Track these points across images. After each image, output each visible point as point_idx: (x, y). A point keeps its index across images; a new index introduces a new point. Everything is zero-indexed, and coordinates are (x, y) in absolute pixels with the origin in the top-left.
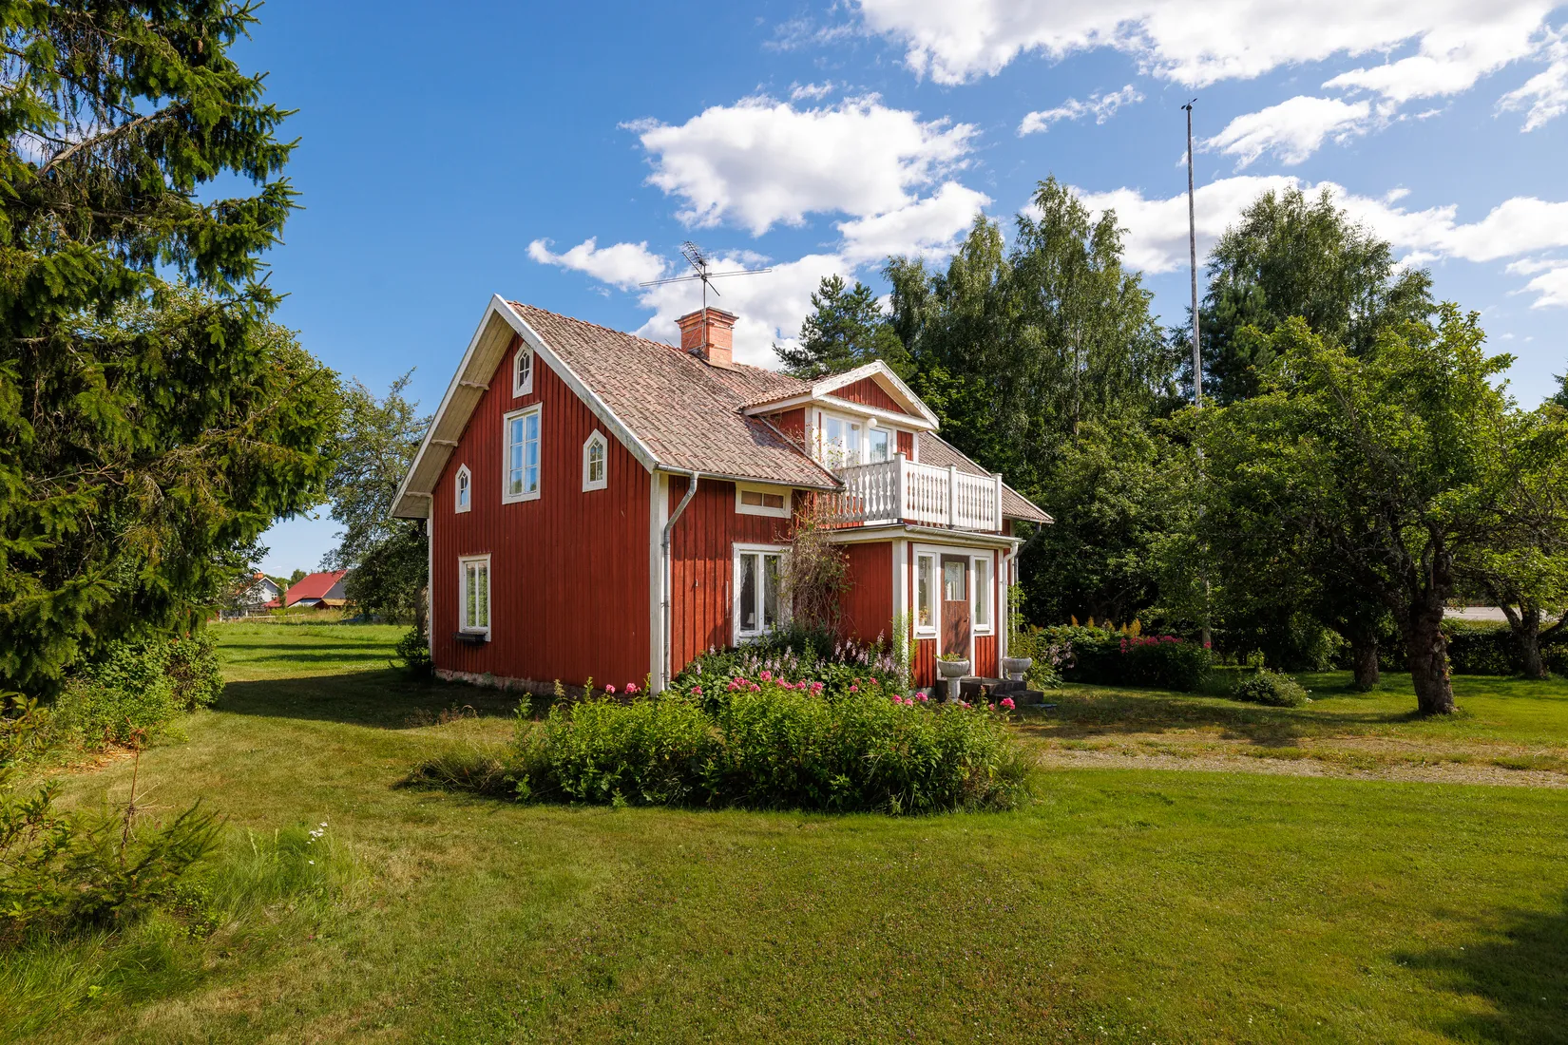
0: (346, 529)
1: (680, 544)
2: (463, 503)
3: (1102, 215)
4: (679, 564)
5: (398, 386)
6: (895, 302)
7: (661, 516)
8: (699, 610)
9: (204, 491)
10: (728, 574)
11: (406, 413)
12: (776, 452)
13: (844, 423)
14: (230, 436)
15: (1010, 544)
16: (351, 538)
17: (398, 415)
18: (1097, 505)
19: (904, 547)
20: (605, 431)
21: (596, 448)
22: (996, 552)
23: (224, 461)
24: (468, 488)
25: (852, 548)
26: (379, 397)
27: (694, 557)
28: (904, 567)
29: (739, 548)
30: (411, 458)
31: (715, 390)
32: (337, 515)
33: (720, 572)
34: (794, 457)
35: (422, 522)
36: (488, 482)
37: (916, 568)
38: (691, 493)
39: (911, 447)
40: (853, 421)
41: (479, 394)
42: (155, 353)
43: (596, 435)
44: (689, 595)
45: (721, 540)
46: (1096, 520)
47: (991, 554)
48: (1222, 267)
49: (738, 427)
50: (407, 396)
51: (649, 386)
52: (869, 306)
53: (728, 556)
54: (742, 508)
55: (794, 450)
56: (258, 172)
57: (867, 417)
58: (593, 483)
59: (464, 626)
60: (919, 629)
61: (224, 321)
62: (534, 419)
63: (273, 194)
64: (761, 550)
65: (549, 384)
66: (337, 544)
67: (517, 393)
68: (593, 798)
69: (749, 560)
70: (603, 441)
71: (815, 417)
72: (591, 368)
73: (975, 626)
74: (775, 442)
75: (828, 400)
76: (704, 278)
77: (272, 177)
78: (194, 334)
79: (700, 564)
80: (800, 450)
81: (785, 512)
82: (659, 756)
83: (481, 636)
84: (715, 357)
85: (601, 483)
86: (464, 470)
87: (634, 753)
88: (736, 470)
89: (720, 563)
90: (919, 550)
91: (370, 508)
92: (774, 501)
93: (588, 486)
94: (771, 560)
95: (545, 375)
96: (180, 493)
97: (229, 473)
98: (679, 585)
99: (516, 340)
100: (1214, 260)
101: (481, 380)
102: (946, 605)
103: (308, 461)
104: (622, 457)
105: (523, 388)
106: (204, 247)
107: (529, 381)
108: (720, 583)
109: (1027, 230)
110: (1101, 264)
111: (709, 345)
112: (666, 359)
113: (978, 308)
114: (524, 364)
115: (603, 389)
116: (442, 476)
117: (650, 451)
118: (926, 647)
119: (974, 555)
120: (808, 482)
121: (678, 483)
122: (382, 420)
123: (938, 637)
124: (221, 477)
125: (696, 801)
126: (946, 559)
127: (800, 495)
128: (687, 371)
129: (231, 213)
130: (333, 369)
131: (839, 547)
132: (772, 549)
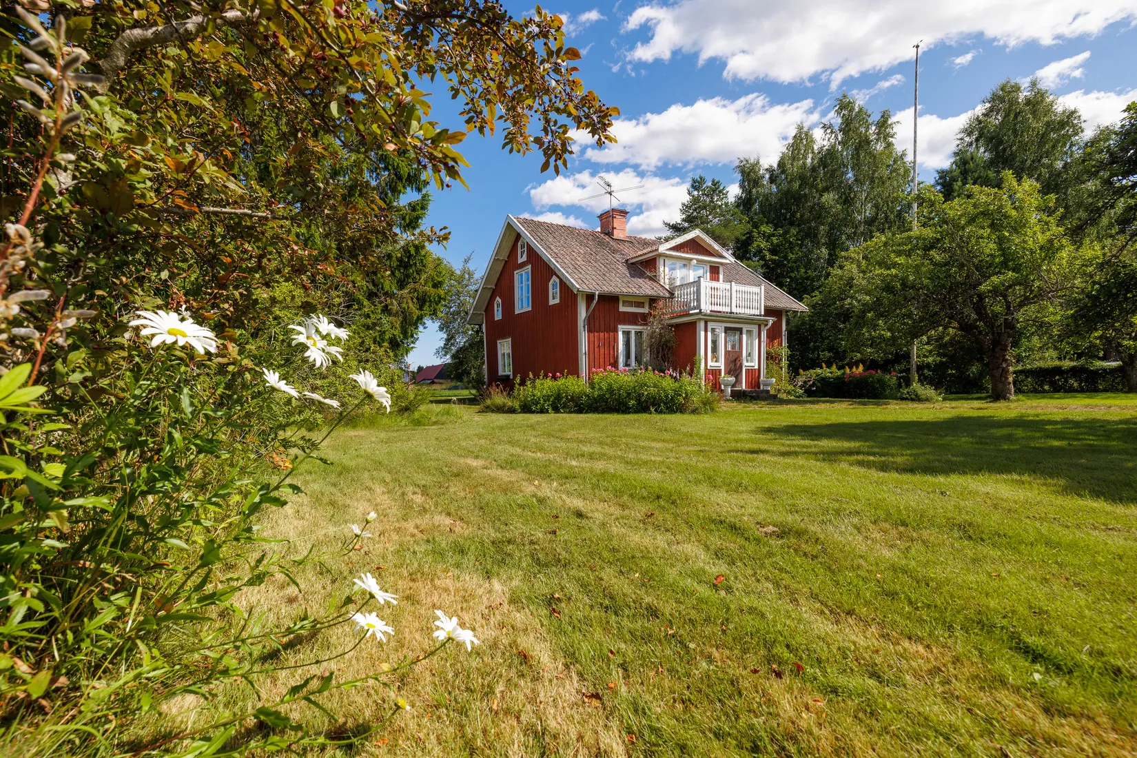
0: (445, 336)
1: (592, 327)
2: (498, 316)
3: (880, 115)
4: (592, 335)
5: (466, 261)
6: (742, 186)
7: (582, 313)
8: (602, 356)
9: (411, 305)
10: (616, 340)
11: (471, 275)
12: (641, 280)
13: (679, 264)
14: (417, 286)
15: (767, 321)
16: (448, 340)
17: (467, 276)
18: (849, 300)
19: (702, 324)
20: (558, 277)
21: (554, 286)
22: (760, 326)
23: (416, 294)
24: (500, 309)
25: (677, 326)
26: (457, 268)
27: (599, 332)
28: (703, 333)
29: (621, 328)
30: (474, 298)
31: (614, 251)
32: (441, 329)
33: (612, 338)
34: (649, 283)
35: (480, 326)
36: (509, 305)
37: (709, 334)
38: (595, 302)
39: (718, 273)
40: (684, 262)
41: (503, 263)
42: (394, 259)
43: (554, 278)
44: (596, 349)
45: (612, 325)
46: (848, 309)
47: (757, 327)
48: (967, 139)
49: (623, 270)
50: (471, 266)
51: (580, 253)
52: (720, 192)
53: (616, 331)
54: (622, 309)
55: (651, 279)
56: (419, 190)
57: (691, 259)
58: (554, 300)
59: (501, 373)
60: (711, 364)
61: (414, 245)
62: (527, 273)
63: (424, 196)
64: (633, 329)
65: (534, 256)
66: (442, 344)
67: (520, 261)
68: (542, 411)
69: (627, 334)
70: (558, 281)
71: (662, 262)
72: (552, 247)
73: (745, 363)
74: (642, 275)
75: (668, 252)
76: (610, 193)
77: (424, 191)
78: (405, 251)
79: (602, 334)
80: (654, 279)
81: (645, 310)
82: (567, 396)
83: (508, 376)
84: (618, 234)
85: (557, 301)
86: (498, 299)
87: (558, 397)
88: (617, 289)
89: (612, 334)
90: (710, 325)
91: (456, 325)
92: (640, 305)
93: (552, 302)
94: (639, 334)
95: (532, 253)
96: (404, 305)
97: (417, 299)
98: (592, 345)
99: (518, 236)
100: (960, 136)
101: (504, 255)
102: (727, 353)
103: (442, 293)
104: (565, 287)
105: (522, 259)
106: (408, 221)
107: (525, 256)
108: (612, 343)
109: (829, 131)
110: (880, 147)
111: (613, 228)
112: (591, 238)
113: (796, 185)
114: (522, 247)
115: (556, 256)
116: (489, 303)
117: (576, 284)
118: (715, 373)
119: (745, 328)
120: (655, 294)
121: (590, 297)
122: (460, 280)
123: (723, 368)
124: (415, 300)
125: (580, 411)
126: (727, 330)
127: (653, 300)
128: (601, 244)
129: (413, 207)
130: (441, 257)
131: (672, 326)
132: (639, 328)
